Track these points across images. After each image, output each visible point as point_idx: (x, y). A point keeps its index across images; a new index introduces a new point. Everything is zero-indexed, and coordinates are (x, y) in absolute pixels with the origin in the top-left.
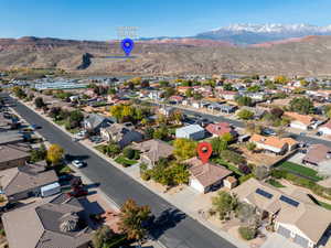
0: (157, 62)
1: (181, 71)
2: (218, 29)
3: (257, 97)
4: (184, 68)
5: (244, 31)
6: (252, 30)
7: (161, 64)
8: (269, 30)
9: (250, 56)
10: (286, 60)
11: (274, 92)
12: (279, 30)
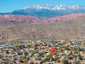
0: (3, 34)
1: (17, 38)
2: (27, 8)
3: (58, 48)
4: (18, 37)
5: (43, 9)
6: (48, 8)
7: (5, 35)
8: (58, 8)
9: (51, 29)
10: (68, 30)
11: (62, 46)
12: (64, 9)
